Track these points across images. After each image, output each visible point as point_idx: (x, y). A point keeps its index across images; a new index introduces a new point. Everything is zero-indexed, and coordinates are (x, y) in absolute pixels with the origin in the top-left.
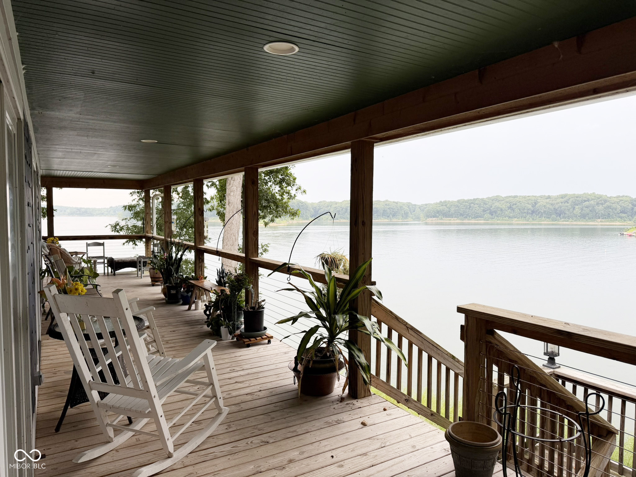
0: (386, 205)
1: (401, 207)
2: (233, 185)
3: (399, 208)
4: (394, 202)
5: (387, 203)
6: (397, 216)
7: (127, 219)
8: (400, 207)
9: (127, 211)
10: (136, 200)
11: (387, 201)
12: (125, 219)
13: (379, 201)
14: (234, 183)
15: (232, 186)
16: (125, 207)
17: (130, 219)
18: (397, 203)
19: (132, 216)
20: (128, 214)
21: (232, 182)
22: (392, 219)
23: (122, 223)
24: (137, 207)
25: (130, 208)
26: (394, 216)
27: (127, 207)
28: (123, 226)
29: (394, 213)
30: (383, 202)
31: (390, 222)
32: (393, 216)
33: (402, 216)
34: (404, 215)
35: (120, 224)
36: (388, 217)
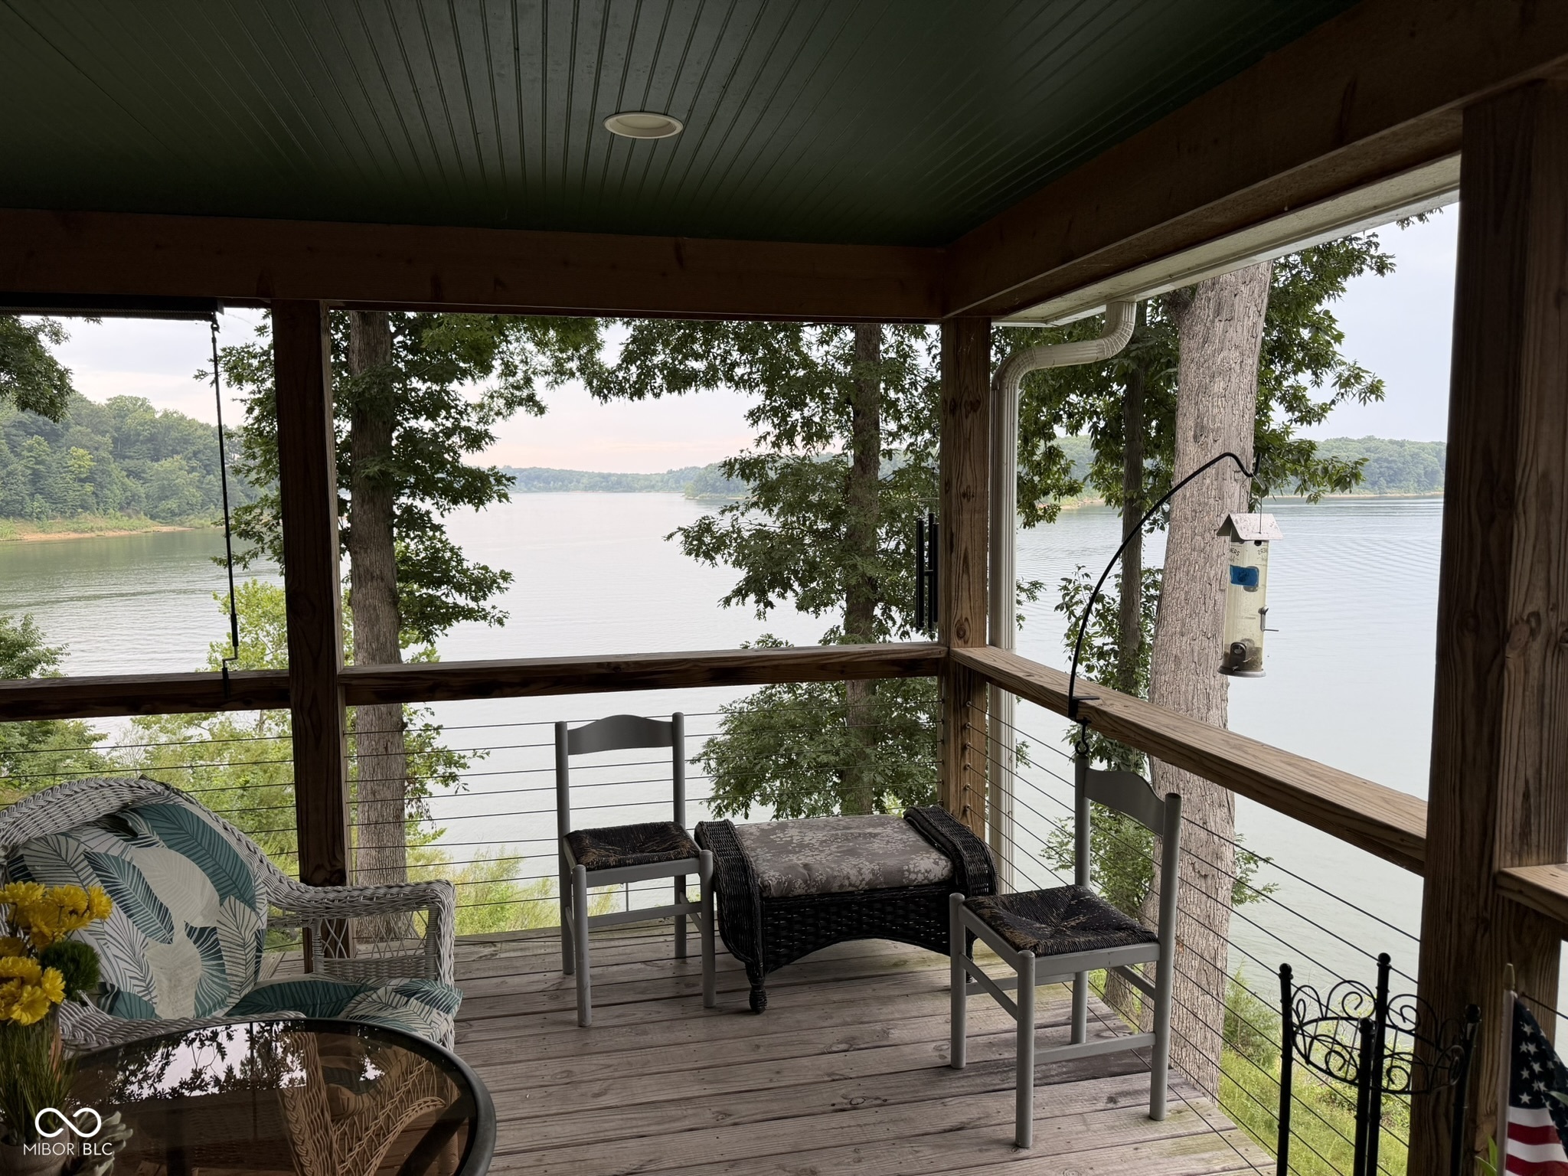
0: (1368, 450)
1: (1414, 456)
2: (1222, 342)
3: (1409, 458)
4: (1392, 442)
5: (1372, 444)
6: (1400, 481)
7: (737, 508)
8: (1411, 456)
9: (736, 479)
10: (771, 438)
11: (1370, 439)
12: (731, 509)
13: (1346, 439)
14: (1231, 330)
15: (1217, 345)
16: (729, 466)
17: (747, 509)
18: (1401, 444)
19: (755, 499)
20: (744, 490)
21: (1219, 327)
22: (1388, 490)
23: (723, 524)
24: (770, 465)
25: (748, 468)
26: (1392, 481)
27: (737, 466)
28: (725, 535)
29: (1391, 472)
30: (1359, 441)
31: (1379, 498)
32: (1388, 482)
33: (1419, 482)
34: (1423, 478)
35: (715, 528)
36: (1374, 484)
